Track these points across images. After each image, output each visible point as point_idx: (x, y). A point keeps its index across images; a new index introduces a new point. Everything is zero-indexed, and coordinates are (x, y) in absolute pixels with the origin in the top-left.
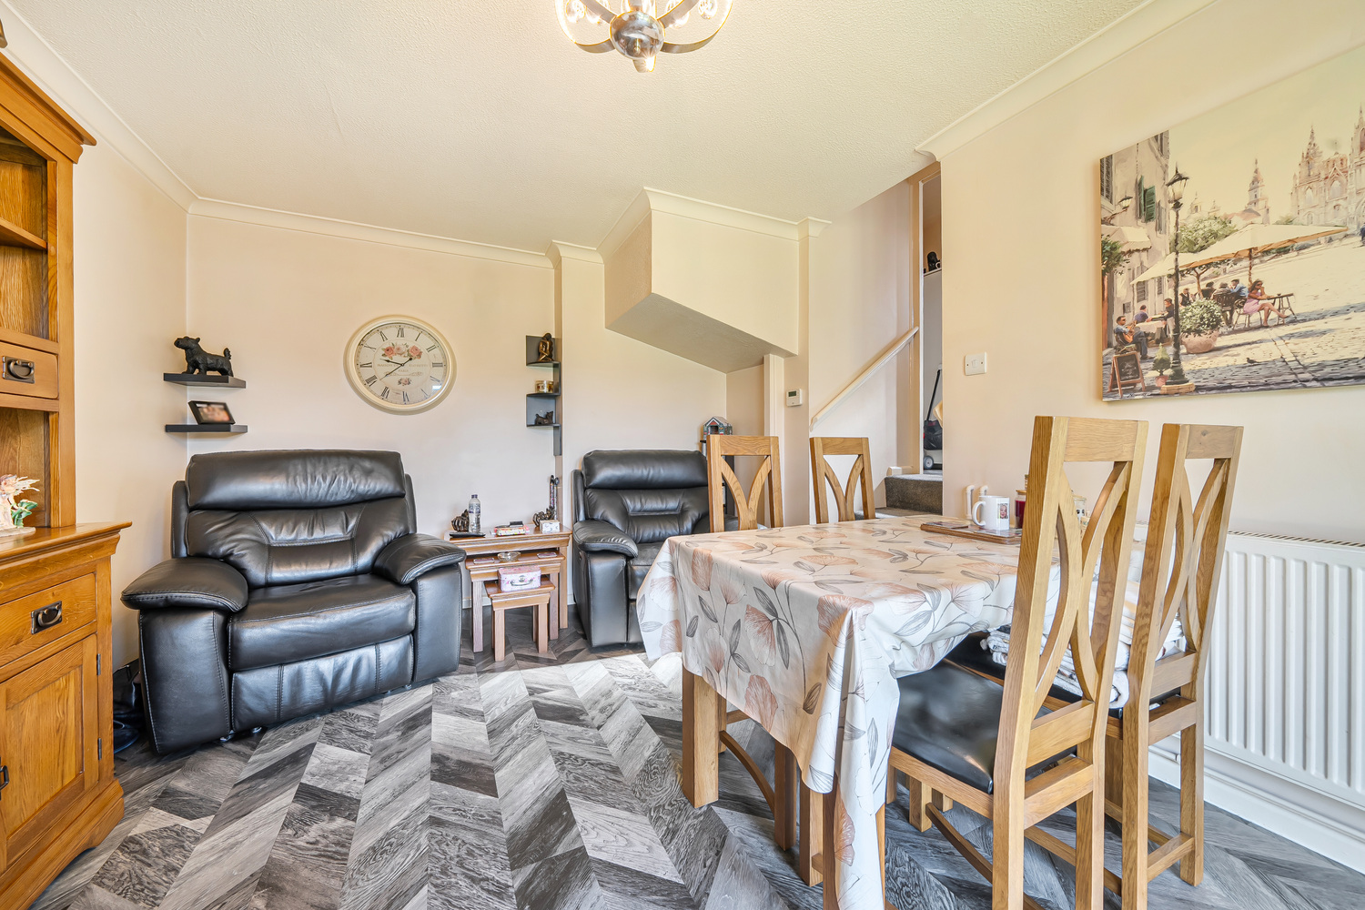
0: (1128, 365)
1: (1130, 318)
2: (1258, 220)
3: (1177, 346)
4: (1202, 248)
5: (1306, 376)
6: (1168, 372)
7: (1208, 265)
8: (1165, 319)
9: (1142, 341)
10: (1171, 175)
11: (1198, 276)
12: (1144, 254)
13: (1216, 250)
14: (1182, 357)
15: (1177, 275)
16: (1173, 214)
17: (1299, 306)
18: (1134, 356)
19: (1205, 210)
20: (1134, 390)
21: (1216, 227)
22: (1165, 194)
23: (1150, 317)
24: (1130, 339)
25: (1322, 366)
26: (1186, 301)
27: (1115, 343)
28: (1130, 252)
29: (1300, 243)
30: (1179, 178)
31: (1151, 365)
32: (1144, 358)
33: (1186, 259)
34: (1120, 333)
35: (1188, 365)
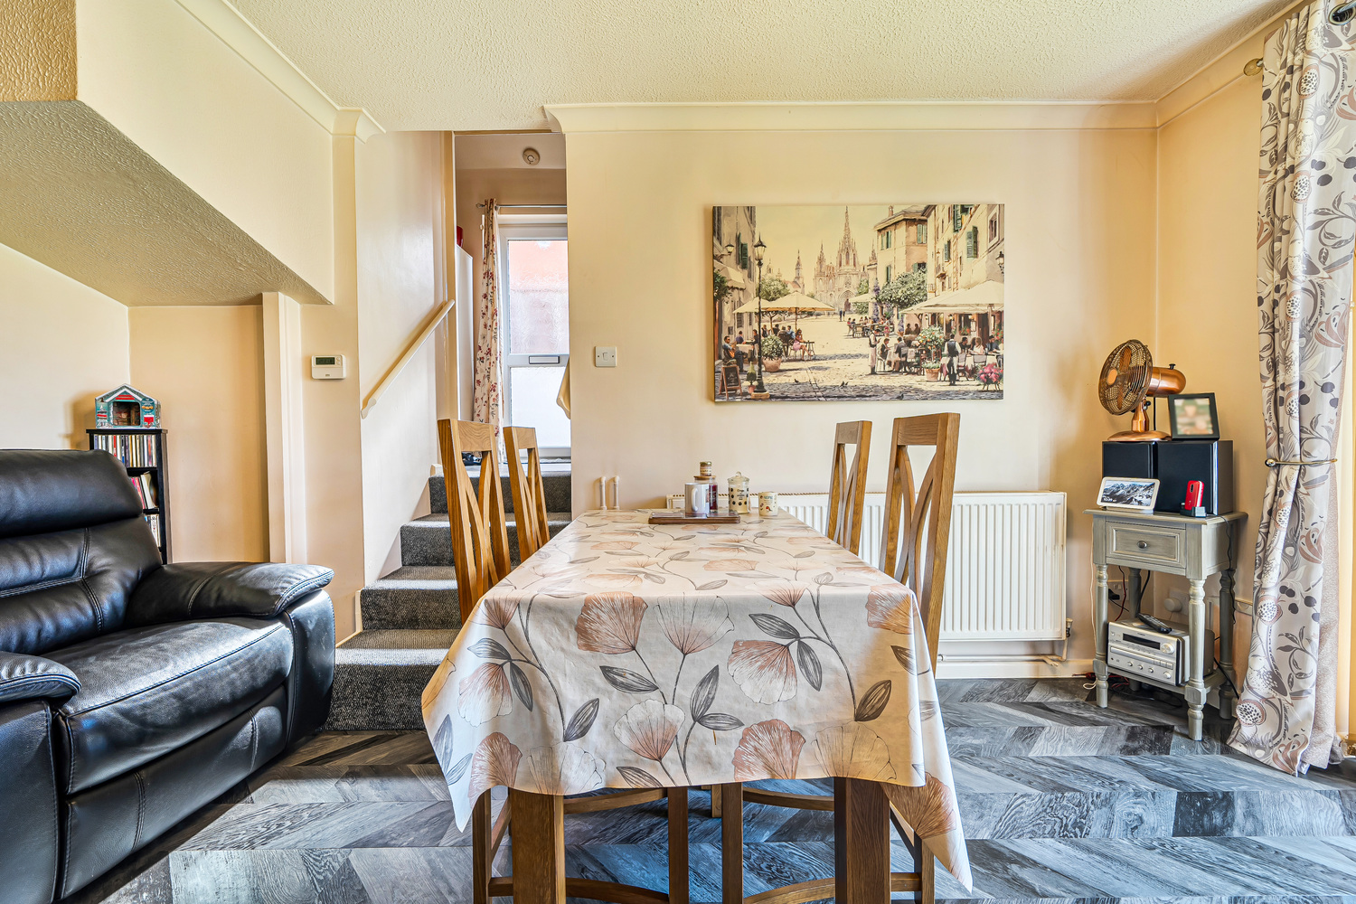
0: (732, 375)
1: (733, 339)
2: (800, 290)
3: (760, 366)
4: (773, 299)
5: (819, 394)
6: (755, 383)
7: (777, 312)
8: (753, 344)
9: (740, 357)
10: (756, 241)
11: (771, 318)
12: (741, 292)
13: (781, 303)
14: (763, 373)
15: (760, 314)
16: (757, 268)
17: (818, 351)
18: (735, 368)
19: (774, 274)
20: (735, 395)
21: (780, 287)
22: (753, 252)
23: (745, 341)
24: (733, 355)
25: (826, 388)
26: (765, 335)
27: (723, 357)
28: (733, 288)
29: (817, 312)
30: (761, 244)
31: (745, 376)
32: (742, 371)
33: (765, 304)
34: (726, 349)
35: (768, 379)
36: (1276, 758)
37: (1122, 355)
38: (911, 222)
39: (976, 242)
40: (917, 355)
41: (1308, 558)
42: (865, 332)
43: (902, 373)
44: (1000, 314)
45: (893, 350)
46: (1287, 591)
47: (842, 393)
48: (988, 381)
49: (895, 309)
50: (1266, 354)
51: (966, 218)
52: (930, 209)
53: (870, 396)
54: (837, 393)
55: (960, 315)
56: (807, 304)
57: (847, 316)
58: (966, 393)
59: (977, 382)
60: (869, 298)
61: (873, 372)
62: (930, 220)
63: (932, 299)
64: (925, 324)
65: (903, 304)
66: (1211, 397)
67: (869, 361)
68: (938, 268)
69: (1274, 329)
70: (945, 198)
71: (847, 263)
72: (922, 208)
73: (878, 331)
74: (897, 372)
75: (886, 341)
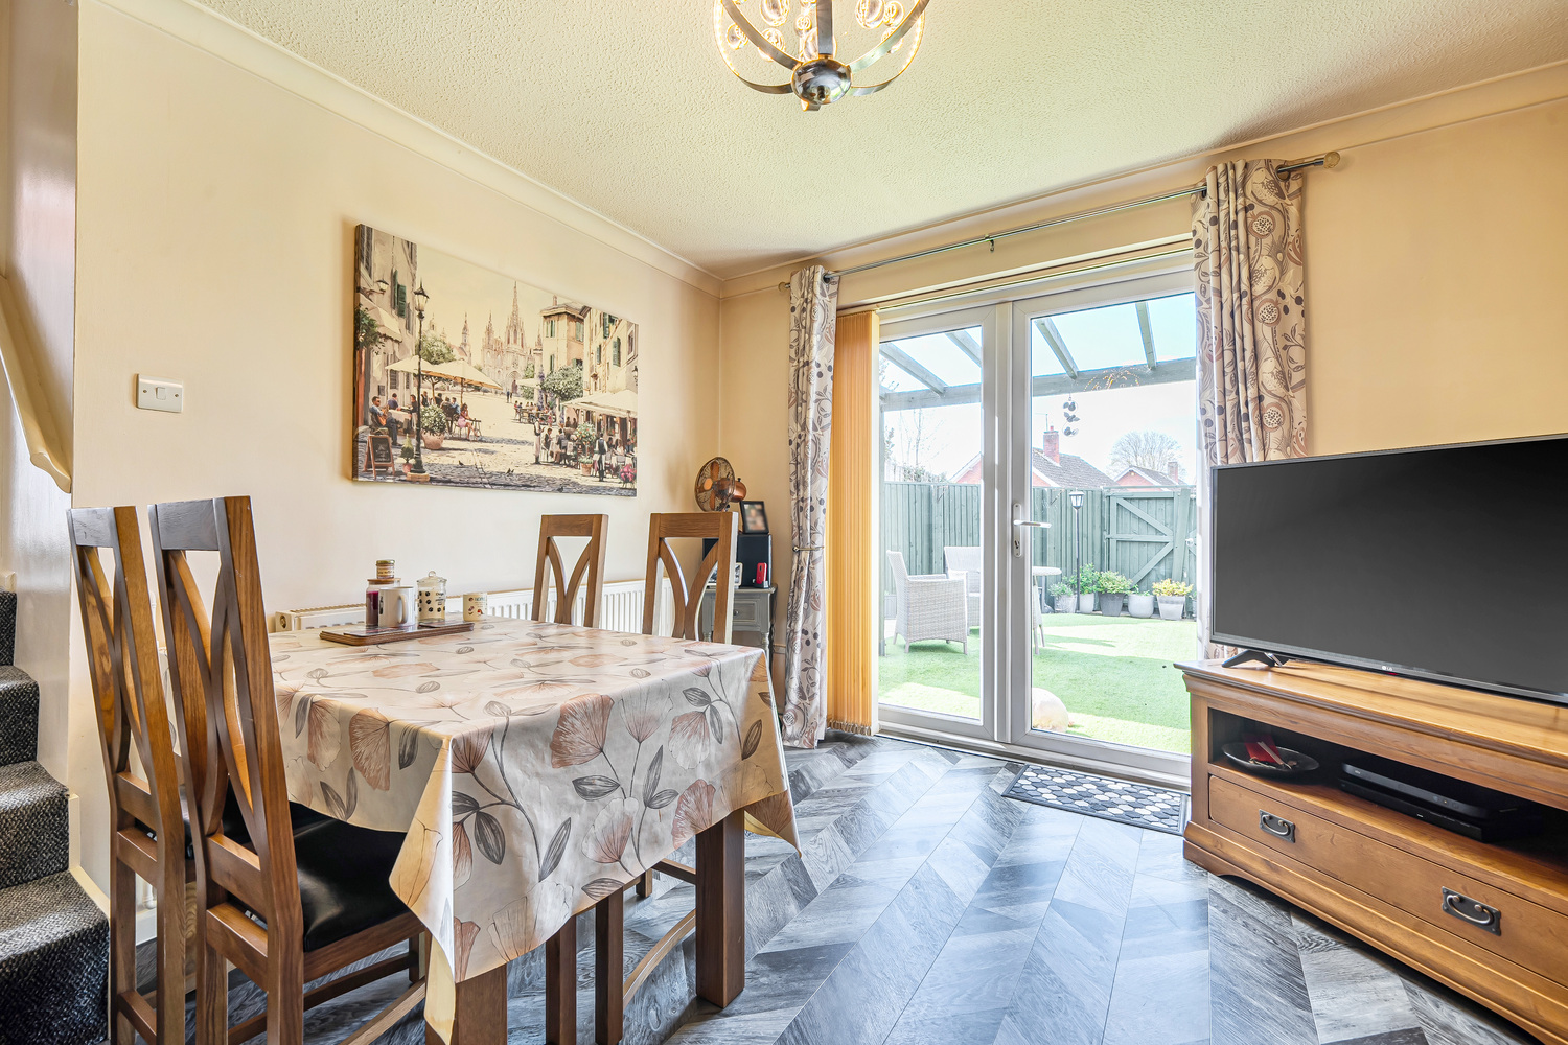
0: (381, 448)
1: (384, 401)
2: (466, 359)
3: (419, 439)
4: (436, 363)
5: (485, 480)
6: (412, 461)
7: (440, 379)
8: (411, 412)
9: (393, 425)
10: (417, 288)
11: (433, 384)
12: (396, 345)
13: (443, 369)
14: (422, 450)
15: (419, 376)
16: (418, 320)
17: (484, 432)
18: (386, 439)
19: (438, 333)
20: (385, 474)
21: (445, 351)
22: (414, 302)
23: (400, 407)
24: (384, 422)
25: (492, 474)
26: (425, 403)
27: (370, 422)
28: (386, 337)
29: (484, 387)
30: (422, 292)
31: (400, 451)
32: (395, 444)
33: (426, 366)
34: (375, 413)
35: (428, 458)
36: (805, 741)
37: (712, 468)
38: (572, 317)
39: (619, 352)
40: (575, 449)
41: (815, 609)
42: (531, 419)
43: (562, 465)
44: (634, 421)
45: (555, 441)
46: (805, 632)
47: (508, 481)
48: (626, 480)
49: (557, 400)
50: (793, 477)
51: (612, 328)
52: (586, 310)
53: (534, 487)
54: (503, 480)
55: (608, 416)
56: (475, 377)
57: (514, 399)
58: (611, 489)
59: (618, 480)
60: (534, 383)
61: (537, 462)
62: (586, 320)
63: (586, 397)
64: (582, 420)
65: (565, 396)
66: (762, 503)
67: (532, 450)
68: (591, 369)
69: (799, 462)
70: (600, 305)
71: (515, 341)
72: (580, 307)
73: (542, 419)
74: (558, 464)
75: (549, 430)
